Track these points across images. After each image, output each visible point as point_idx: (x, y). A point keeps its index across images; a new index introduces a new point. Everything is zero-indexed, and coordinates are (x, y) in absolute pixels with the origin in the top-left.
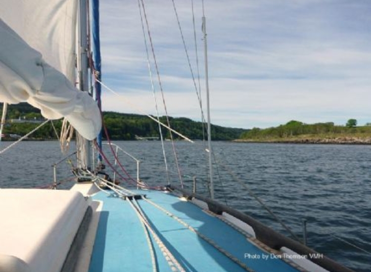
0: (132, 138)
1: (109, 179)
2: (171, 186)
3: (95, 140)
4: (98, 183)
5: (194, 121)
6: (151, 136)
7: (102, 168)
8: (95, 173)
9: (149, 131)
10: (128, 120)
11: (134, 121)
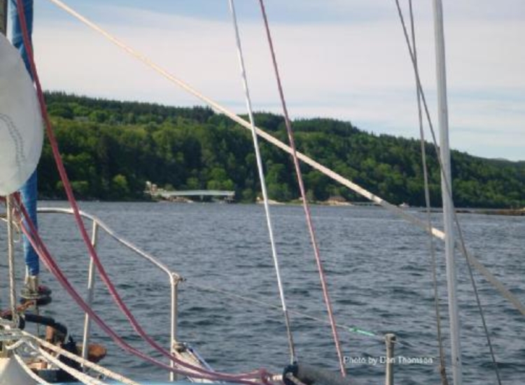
0: (135, 194)
1: (67, 341)
2: (302, 372)
3: (16, 195)
4: (29, 359)
5: (365, 134)
6: (205, 188)
7: (41, 302)
8: (16, 319)
9: (200, 166)
10: (120, 126)
11: (141, 130)
